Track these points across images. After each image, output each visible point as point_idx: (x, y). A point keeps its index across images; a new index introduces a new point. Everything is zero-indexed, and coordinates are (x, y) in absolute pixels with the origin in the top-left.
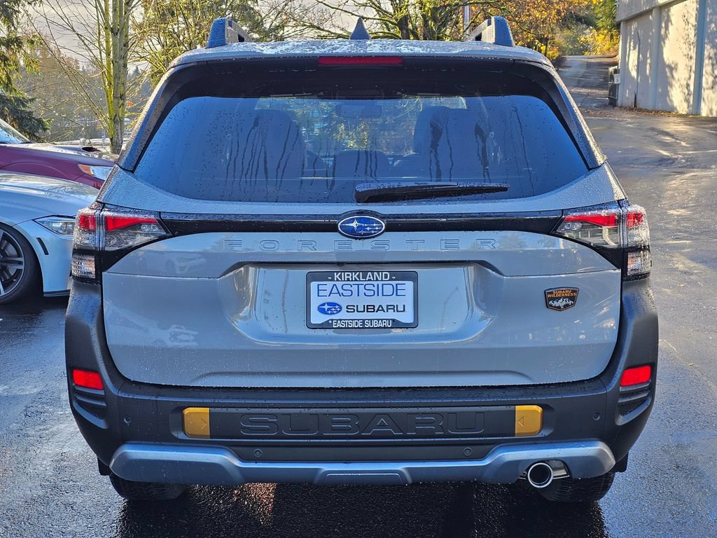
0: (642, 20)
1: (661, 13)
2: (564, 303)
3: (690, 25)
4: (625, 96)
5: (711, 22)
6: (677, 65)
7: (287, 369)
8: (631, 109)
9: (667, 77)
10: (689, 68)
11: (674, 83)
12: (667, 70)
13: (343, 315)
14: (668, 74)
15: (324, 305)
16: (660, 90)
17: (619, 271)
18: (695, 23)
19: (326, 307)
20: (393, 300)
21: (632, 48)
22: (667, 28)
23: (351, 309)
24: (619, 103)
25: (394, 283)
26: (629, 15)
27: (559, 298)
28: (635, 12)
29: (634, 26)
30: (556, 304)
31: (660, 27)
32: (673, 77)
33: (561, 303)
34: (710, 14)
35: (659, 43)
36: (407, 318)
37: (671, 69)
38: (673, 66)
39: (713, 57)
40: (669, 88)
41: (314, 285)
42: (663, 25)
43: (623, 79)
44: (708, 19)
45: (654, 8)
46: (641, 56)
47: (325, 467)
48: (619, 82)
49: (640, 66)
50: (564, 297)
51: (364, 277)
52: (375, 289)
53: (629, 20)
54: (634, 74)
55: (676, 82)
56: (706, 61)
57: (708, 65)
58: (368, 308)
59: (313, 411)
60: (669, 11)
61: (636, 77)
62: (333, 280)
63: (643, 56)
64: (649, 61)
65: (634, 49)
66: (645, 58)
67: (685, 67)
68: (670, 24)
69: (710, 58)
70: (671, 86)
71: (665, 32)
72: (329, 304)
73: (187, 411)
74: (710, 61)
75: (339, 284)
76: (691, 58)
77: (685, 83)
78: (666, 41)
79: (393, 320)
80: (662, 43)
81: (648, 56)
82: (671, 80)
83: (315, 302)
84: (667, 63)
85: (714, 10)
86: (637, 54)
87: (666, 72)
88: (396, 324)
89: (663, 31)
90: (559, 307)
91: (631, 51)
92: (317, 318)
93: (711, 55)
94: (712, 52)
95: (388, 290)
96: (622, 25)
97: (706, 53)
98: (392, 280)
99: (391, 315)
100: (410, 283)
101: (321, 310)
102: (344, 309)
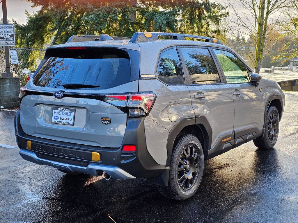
2: (107, 122)
7: (47, 134)
13: (59, 120)
17: (126, 114)
20: (69, 117)
23: (61, 118)
25: (70, 112)
27: (105, 121)
30: (104, 122)
33: (106, 122)
36: (71, 123)
41: (54, 111)
50: (107, 121)
51: (64, 110)
52: (66, 113)
58: (64, 119)
59: (49, 146)
62: (57, 110)
72: (56, 117)
73: (27, 142)
75: (59, 111)
79: (68, 123)
83: (54, 116)
88: (69, 124)
90: (105, 123)
92: (53, 120)
95: (69, 114)
98: (69, 111)
99: (68, 121)
100: (73, 113)
101: (54, 118)
102: (59, 118)
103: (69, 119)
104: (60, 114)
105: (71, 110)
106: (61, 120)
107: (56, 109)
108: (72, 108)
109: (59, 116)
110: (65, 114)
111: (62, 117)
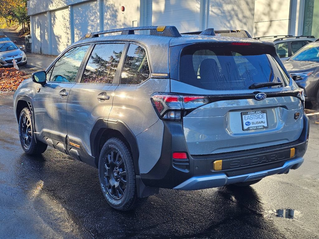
0: (41, 16)
1: (50, 14)
3: (66, 20)
4: (35, 48)
5: (76, 19)
6: (61, 36)
7: (238, 145)
8: (39, 54)
9: (56, 41)
10: (67, 38)
11: (60, 43)
12: (56, 38)
13: (251, 125)
14: (57, 40)
15: (246, 123)
16: (53, 46)
18: (69, 19)
19: (247, 123)
20: (262, 120)
21: (36, 27)
22: (54, 20)
24: (32, 51)
26: (35, 13)
28: (37, 12)
29: (37, 18)
31: (51, 20)
32: (59, 41)
34: (75, 16)
35: (51, 26)
37: (58, 38)
38: (59, 36)
39: (79, 34)
40: (58, 46)
42: (52, 19)
43: (33, 41)
44: (75, 18)
45: (47, 11)
46: (42, 31)
47: (250, 175)
48: (31, 42)
49: (42, 36)
51: (255, 113)
52: (258, 116)
53: (34, 15)
54: (39, 39)
55: (61, 44)
56: (75, 35)
57: (76, 37)
59: (249, 157)
60: (55, 13)
61: (40, 40)
62: (248, 114)
63: (43, 31)
64: (46, 34)
65: (38, 28)
66: (44, 33)
67: (65, 37)
68: (56, 19)
69: (77, 34)
70: (59, 45)
71: (54, 22)
73: (215, 162)
74: (77, 36)
76: (68, 34)
77: (66, 44)
78: (54, 26)
79: (263, 126)
80: (53, 26)
81: (46, 31)
82: (58, 42)
83: (244, 122)
84: (56, 35)
85: (77, 14)
86: (39, 30)
87: (56, 39)
89: (52, 21)
91: (36, 29)
92: (246, 127)
93: (77, 33)
94: (78, 32)
96: (31, 17)
97: (75, 32)
98: (261, 113)
99: (262, 124)
100: (265, 114)
101: (246, 125)
102: (251, 123)
103: (262, 122)
104: (252, 118)
105: (263, 112)
106: (254, 125)
107: (246, 114)
108: (263, 109)
109: (251, 121)
110: (257, 118)
111: (255, 121)
